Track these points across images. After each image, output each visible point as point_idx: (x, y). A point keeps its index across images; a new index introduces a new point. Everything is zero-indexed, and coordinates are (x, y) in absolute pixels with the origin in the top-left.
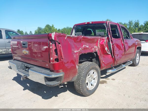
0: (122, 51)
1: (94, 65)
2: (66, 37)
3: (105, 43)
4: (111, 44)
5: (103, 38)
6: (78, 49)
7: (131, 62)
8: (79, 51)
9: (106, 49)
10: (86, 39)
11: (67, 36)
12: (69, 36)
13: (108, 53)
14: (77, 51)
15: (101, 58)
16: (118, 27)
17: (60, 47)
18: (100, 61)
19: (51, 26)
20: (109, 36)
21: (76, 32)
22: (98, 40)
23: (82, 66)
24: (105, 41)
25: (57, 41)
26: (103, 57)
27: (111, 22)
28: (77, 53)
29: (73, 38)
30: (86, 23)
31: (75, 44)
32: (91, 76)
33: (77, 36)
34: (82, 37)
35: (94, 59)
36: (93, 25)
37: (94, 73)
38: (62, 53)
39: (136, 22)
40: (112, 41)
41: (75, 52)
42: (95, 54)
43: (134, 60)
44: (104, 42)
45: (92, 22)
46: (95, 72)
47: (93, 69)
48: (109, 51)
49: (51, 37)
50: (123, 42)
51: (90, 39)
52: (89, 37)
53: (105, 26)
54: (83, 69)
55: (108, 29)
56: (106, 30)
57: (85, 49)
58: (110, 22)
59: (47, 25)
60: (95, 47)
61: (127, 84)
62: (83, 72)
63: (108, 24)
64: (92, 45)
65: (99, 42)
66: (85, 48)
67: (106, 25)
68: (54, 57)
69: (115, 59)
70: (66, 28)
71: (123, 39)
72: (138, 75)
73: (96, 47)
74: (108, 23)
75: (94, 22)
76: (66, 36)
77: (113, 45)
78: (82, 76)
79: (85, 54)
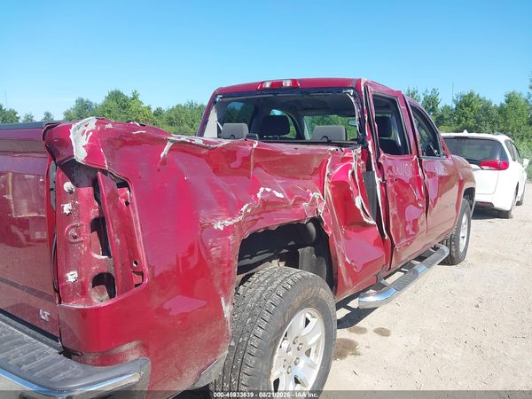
0: (418, 207)
1: (309, 286)
2: (167, 148)
3: (353, 174)
4: (378, 180)
5: (346, 155)
6: (232, 212)
7: (443, 252)
8: (237, 220)
9: (358, 201)
10: (276, 158)
11: (175, 143)
12: (184, 138)
13: (367, 221)
14: (227, 223)
15: (340, 247)
16: (402, 108)
17: (127, 203)
18: (337, 259)
19: (130, 96)
20: (370, 143)
21: (222, 120)
22: (324, 163)
23: (252, 295)
24: (354, 164)
25: (105, 172)
26: (346, 237)
27: (373, 84)
28: (228, 230)
29: (204, 151)
30: (268, 85)
31: (219, 181)
32: (297, 337)
33: (226, 142)
34: (255, 146)
35: (308, 249)
36: (297, 95)
37: (307, 322)
38: (140, 239)
39: (429, 94)
40: (379, 166)
41: (219, 226)
42: (311, 227)
43: (452, 241)
44: (350, 172)
45: (294, 81)
46: (314, 317)
47: (305, 304)
48: (369, 210)
49: (67, 144)
50: (420, 170)
51: (291, 159)
52: (287, 149)
53: (352, 98)
54: (257, 311)
55: (362, 112)
56: (357, 117)
57: (268, 208)
58: (370, 85)
59: (112, 93)
60: (311, 194)
61: (444, 356)
62: (260, 332)
63: (363, 90)
64: (298, 185)
65: (328, 171)
66: (269, 205)
67: (354, 96)
68: (91, 265)
69: (393, 245)
70: (185, 107)
71: (418, 156)
72: (477, 306)
73: (317, 195)
74: (366, 88)
75: (301, 81)
76: (164, 142)
77: (385, 184)
78: (254, 351)
79: (267, 231)
